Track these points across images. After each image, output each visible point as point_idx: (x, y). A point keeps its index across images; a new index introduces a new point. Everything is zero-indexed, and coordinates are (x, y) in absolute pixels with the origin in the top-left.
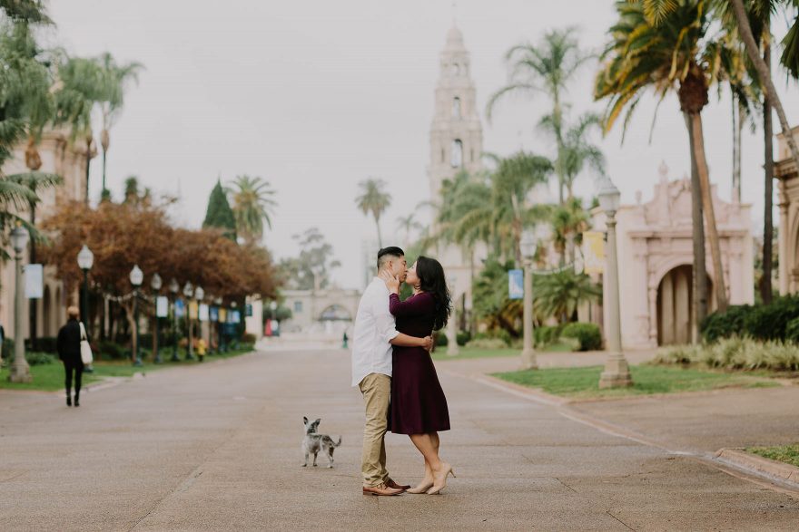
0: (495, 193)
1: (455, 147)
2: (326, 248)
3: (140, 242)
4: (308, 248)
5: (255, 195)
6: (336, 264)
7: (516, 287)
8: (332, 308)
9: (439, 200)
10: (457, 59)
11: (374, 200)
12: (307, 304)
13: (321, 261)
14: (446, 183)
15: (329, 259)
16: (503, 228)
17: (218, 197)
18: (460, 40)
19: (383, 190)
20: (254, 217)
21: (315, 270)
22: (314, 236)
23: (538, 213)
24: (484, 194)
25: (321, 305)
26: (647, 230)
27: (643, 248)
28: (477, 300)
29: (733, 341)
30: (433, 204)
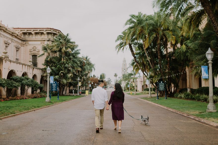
0: (128, 76)
1: (124, 70)
2: (111, 80)
3: (95, 81)
4: (109, 80)
5: (104, 75)
6: (112, 82)
7: (129, 86)
8: (111, 86)
9: (123, 76)
10: (125, 61)
11: (116, 75)
12: (109, 86)
13: (110, 81)
14: (123, 75)
15: (111, 81)
16: (129, 80)
17: (101, 76)
18: (125, 59)
19: (117, 74)
20: (104, 77)
21: (109, 82)
22: (109, 79)
23: (132, 78)
24: (127, 76)
25: (110, 86)
26: (141, 81)
27: (141, 82)
28: (126, 86)
29: (146, 91)
30: (122, 77)
